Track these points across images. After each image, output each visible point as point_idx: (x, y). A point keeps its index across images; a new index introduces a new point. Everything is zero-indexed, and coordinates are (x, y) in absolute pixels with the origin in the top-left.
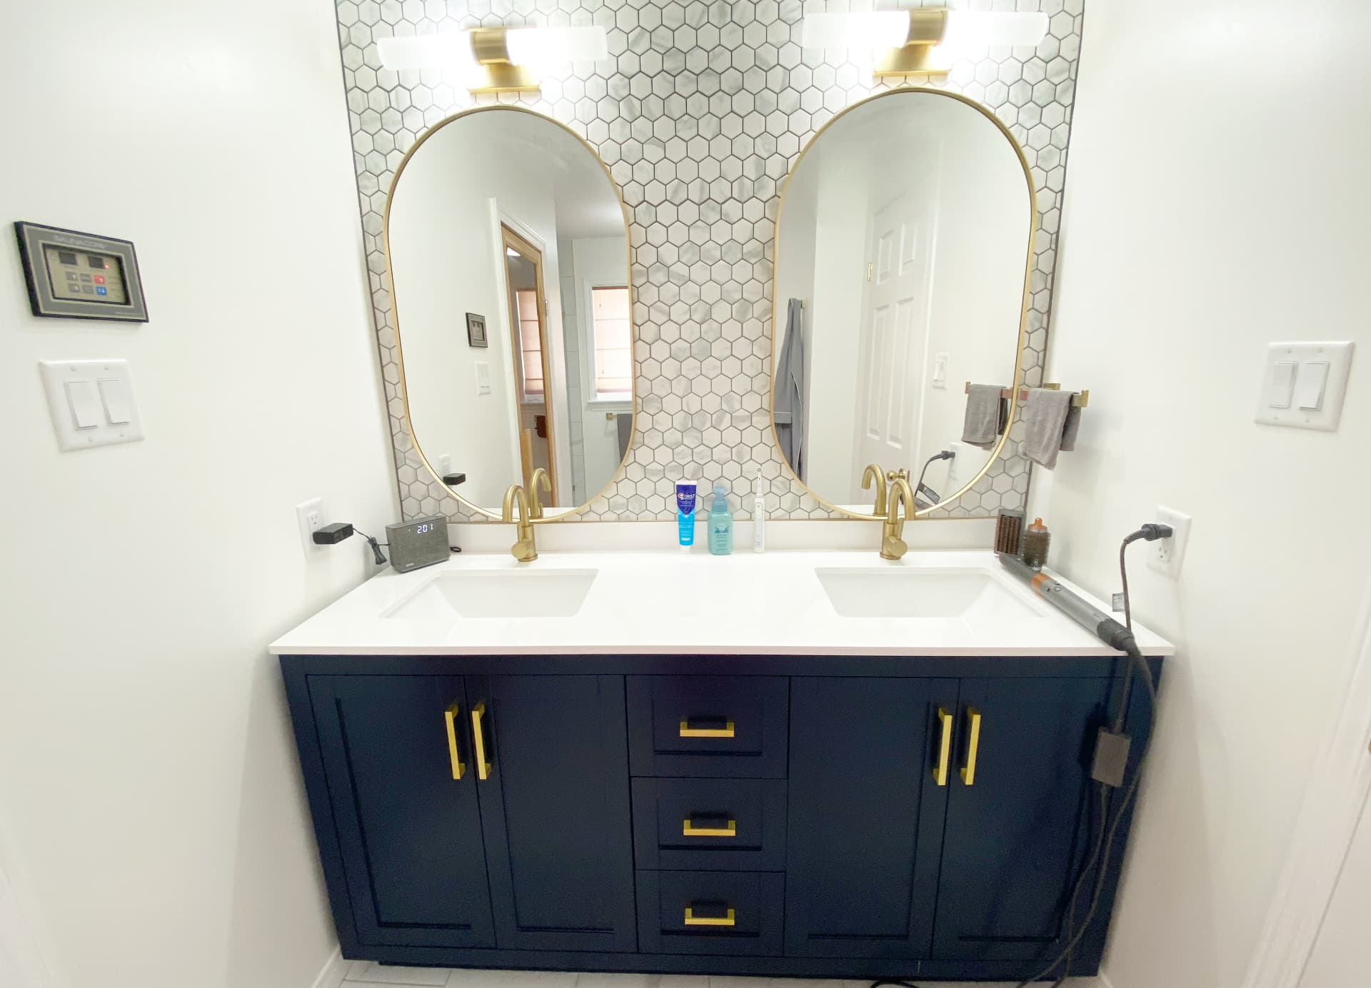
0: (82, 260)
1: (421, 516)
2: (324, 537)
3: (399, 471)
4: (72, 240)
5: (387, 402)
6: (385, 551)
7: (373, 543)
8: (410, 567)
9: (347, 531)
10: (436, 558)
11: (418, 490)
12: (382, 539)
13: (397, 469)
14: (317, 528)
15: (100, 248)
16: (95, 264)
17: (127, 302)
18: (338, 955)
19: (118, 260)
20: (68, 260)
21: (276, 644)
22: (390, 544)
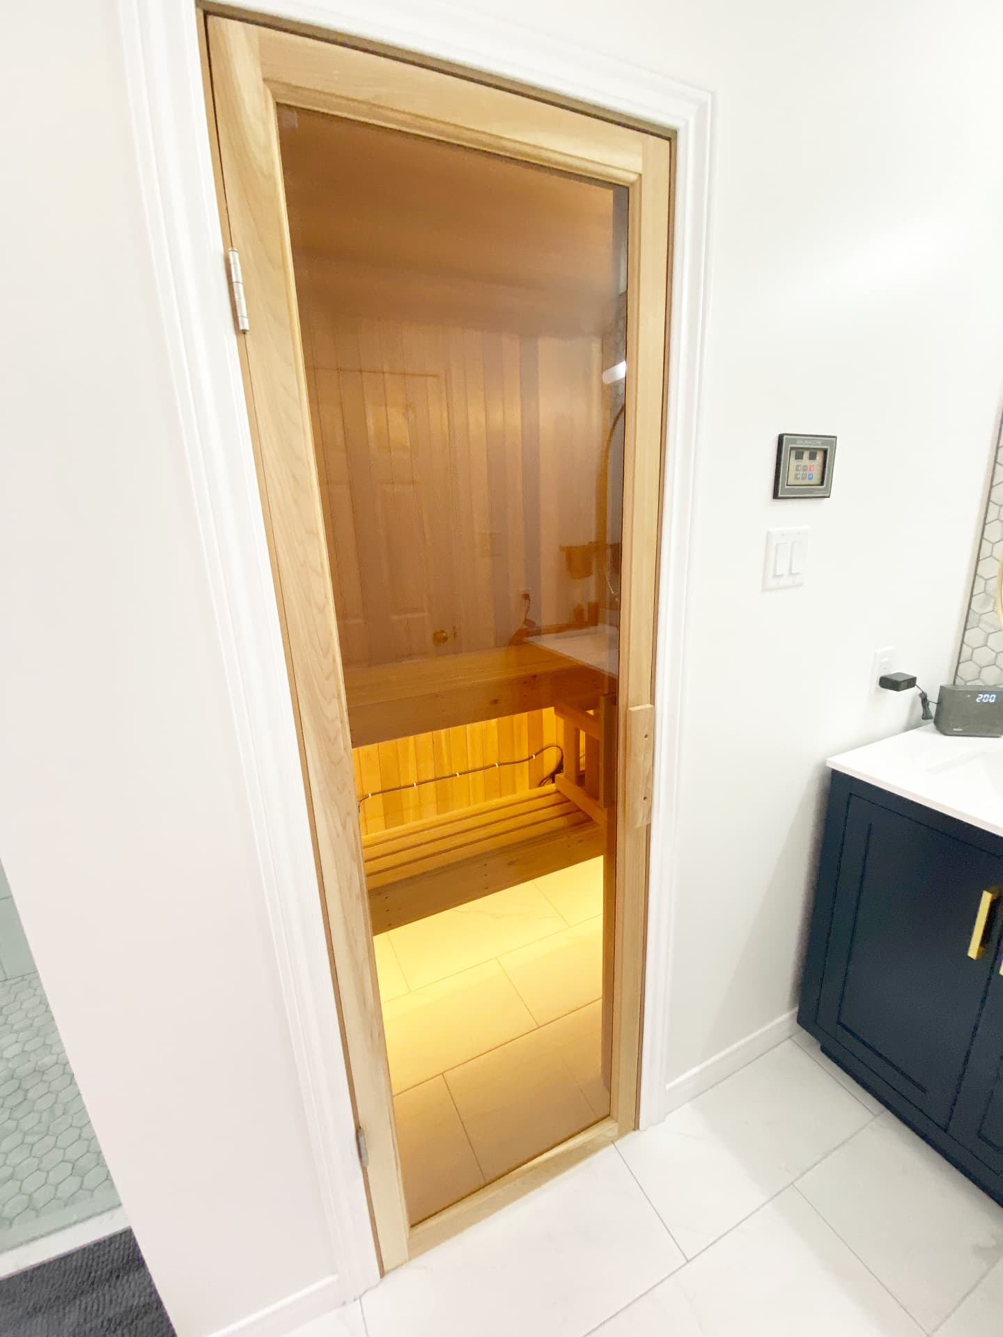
0: (806, 454)
1: (978, 683)
2: (889, 683)
3: (967, 632)
4: (806, 441)
5: (978, 560)
6: (933, 708)
7: (924, 700)
8: (958, 732)
9: (911, 682)
10: (989, 731)
11: (983, 656)
12: (933, 697)
13: (965, 629)
14: (884, 674)
15: (818, 444)
16: (813, 457)
17: (822, 483)
18: (792, 1016)
19: (825, 452)
20: (799, 456)
21: (830, 759)
22: (939, 704)
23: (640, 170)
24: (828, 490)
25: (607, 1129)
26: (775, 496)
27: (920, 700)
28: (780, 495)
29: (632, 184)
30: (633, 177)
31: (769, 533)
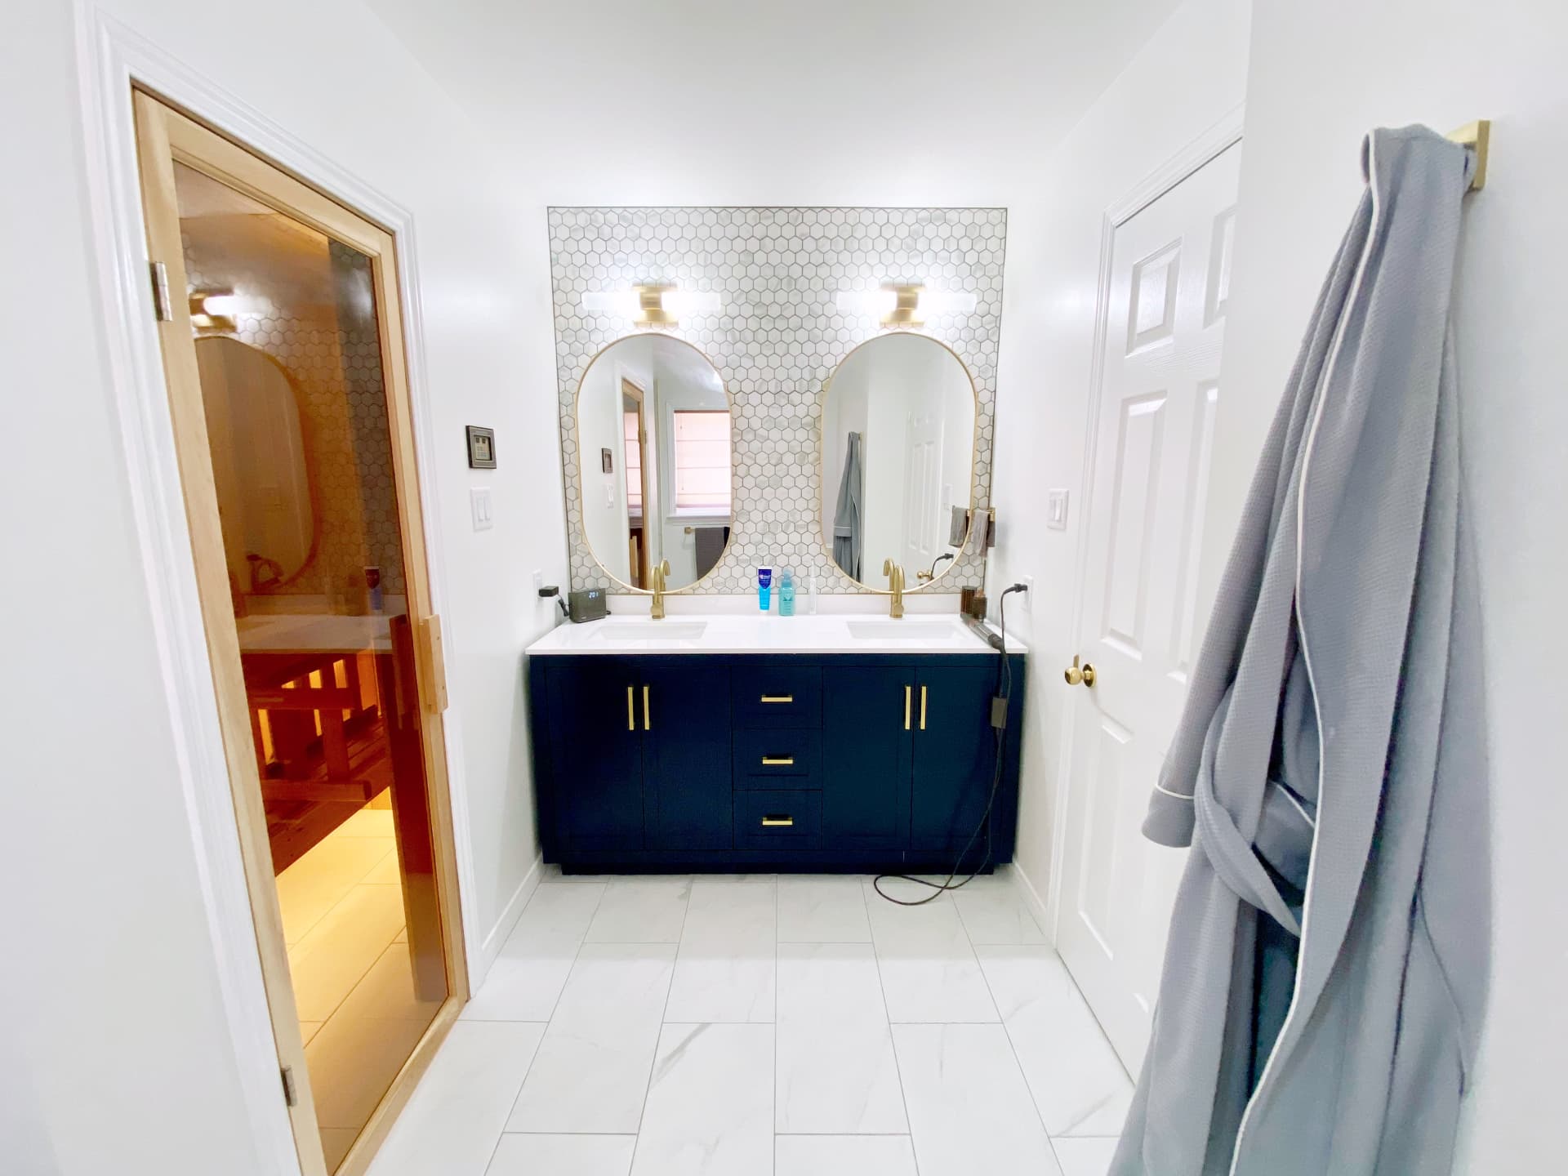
0: (481, 440)
1: (584, 589)
2: (545, 593)
4: (479, 431)
6: (567, 608)
7: (562, 603)
8: (584, 619)
9: (554, 592)
11: (583, 572)
12: (566, 602)
13: (570, 557)
14: (540, 586)
15: (485, 434)
16: (484, 442)
17: (491, 459)
18: (540, 861)
19: (489, 439)
20: (478, 441)
21: (529, 648)
22: (569, 605)
23: (380, 251)
24: (495, 463)
25: (451, 1006)
26: (471, 465)
27: (559, 605)
28: (474, 466)
29: (375, 257)
30: (376, 254)
31: (471, 491)
